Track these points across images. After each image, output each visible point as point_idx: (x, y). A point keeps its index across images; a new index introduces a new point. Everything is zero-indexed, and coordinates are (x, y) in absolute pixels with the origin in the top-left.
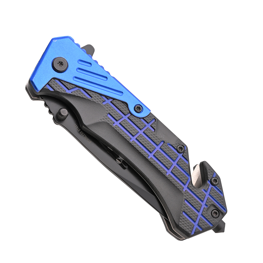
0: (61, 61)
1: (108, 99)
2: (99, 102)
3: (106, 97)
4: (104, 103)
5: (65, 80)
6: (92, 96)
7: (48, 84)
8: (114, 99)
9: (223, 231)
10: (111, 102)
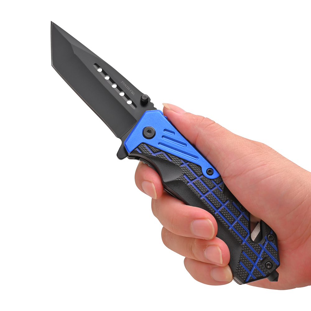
0: (150, 129)
1: (185, 162)
2: (178, 165)
3: (184, 160)
4: (182, 166)
5: (152, 144)
6: (173, 159)
7: (137, 147)
8: (190, 162)
9: (277, 281)
10: (188, 165)
